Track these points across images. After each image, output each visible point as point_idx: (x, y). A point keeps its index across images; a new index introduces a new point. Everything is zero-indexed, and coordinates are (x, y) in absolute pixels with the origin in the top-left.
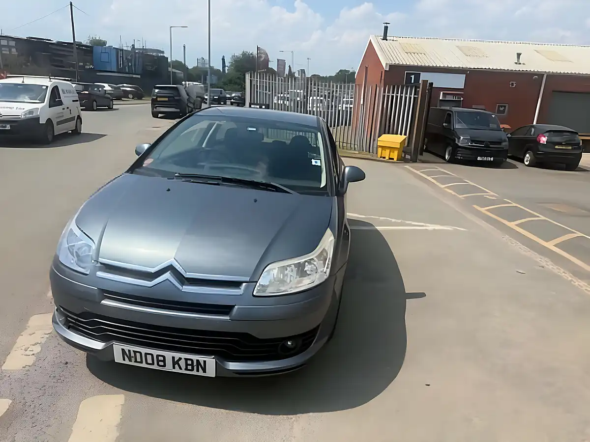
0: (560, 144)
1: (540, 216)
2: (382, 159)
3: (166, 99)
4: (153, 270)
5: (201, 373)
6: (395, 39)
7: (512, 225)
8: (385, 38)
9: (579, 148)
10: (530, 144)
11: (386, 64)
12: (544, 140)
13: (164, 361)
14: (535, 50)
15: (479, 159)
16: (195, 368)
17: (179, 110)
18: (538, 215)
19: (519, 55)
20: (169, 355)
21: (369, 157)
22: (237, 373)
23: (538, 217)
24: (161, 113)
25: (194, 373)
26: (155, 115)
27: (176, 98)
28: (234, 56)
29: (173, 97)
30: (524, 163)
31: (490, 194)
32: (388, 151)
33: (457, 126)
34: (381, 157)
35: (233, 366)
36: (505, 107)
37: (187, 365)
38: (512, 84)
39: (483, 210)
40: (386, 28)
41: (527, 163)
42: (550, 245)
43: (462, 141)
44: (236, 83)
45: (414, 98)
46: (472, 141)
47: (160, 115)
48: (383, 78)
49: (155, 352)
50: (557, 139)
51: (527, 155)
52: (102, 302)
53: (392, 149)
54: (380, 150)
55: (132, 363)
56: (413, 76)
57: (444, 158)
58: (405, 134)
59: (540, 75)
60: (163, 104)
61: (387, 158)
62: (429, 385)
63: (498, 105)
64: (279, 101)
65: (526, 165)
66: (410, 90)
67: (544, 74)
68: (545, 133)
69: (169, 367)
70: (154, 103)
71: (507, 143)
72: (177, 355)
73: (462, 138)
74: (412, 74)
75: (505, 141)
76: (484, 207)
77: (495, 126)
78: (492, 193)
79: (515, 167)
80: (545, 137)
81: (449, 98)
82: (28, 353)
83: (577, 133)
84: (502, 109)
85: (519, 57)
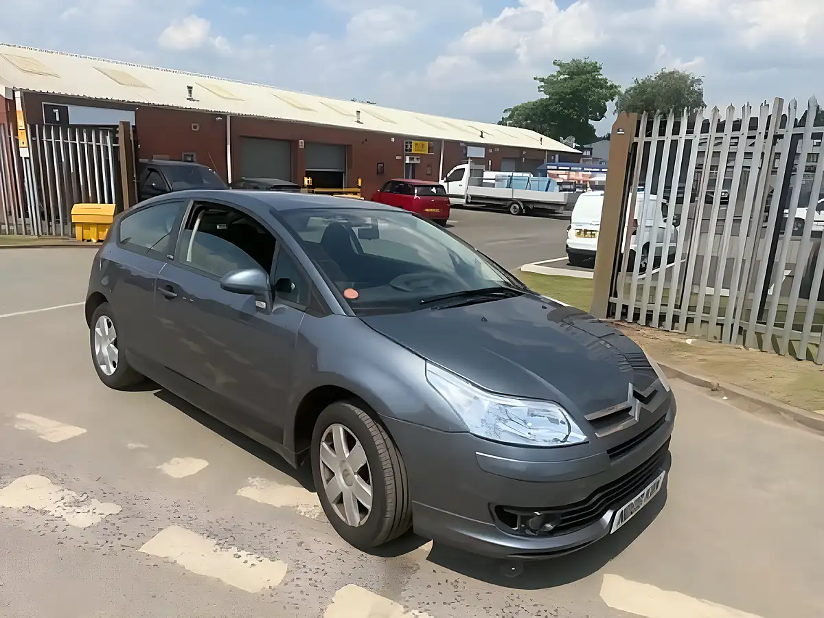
2: (85, 243)
11: (6, 88)
14: (195, 81)
19: (190, 88)
21: (59, 242)
32: (94, 230)
34: (83, 240)
36: (192, 156)
38: (195, 127)
53: (99, 226)
54: (78, 230)
56: (57, 111)
58: (110, 202)
61: (94, 241)
63: (183, 154)
66: (62, 132)
67: (226, 116)
74: (56, 107)
84: (189, 159)
85: (190, 92)
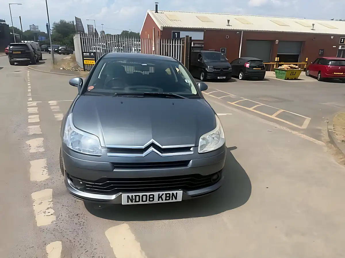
0: (255, 67)
1: (261, 104)
3: (20, 53)
4: (143, 147)
5: (174, 200)
6: (162, 12)
7: (251, 109)
8: (157, 12)
9: (264, 69)
10: (241, 68)
11: (161, 27)
12: (248, 65)
13: (153, 198)
14: (235, 18)
15: (219, 78)
16: (171, 198)
17: (29, 59)
18: (260, 103)
19: (229, 21)
20: (156, 194)
22: (192, 197)
23: (259, 104)
24: (16, 62)
25: (171, 201)
26: (12, 63)
27: (27, 51)
28: (55, 23)
29: (25, 51)
30: (239, 79)
31: (232, 96)
33: (205, 61)
35: (191, 193)
36: (224, 49)
37: (166, 197)
38: (227, 37)
39: (233, 103)
40: (157, 6)
41: (241, 78)
42: (273, 117)
43: (209, 69)
44: (59, 41)
45: (182, 46)
46: (214, 69)
47: (15, 63)
48: (160, 35)
49: (148, 194)
50: (253, 65)
51: (240, 74)
52: (114, 170)
55: (134, 203)
56: (176, 34)
57: (200, 79)
59: (240, 31)
60: (18, 56)
62: (268, 188)
63: (221, 48)
64: (97, 50)
65: (240, 79)
67: (241, 31)
68: (248, 61)
69: (156, 201)
70: (11, 55)
71: (231, 69)
72: (161, 193)
73: (208, 67)
74: (176, 32)
75: (230, 68)
76: (233, 102)
77: (223, 60)
78: (233, 95)
79: (235, 81)
80: (248, 64)
81: (196, 45)
82: (47, 214)
83: (262, 61)
84: (223, 50)
85: (229, 22)
